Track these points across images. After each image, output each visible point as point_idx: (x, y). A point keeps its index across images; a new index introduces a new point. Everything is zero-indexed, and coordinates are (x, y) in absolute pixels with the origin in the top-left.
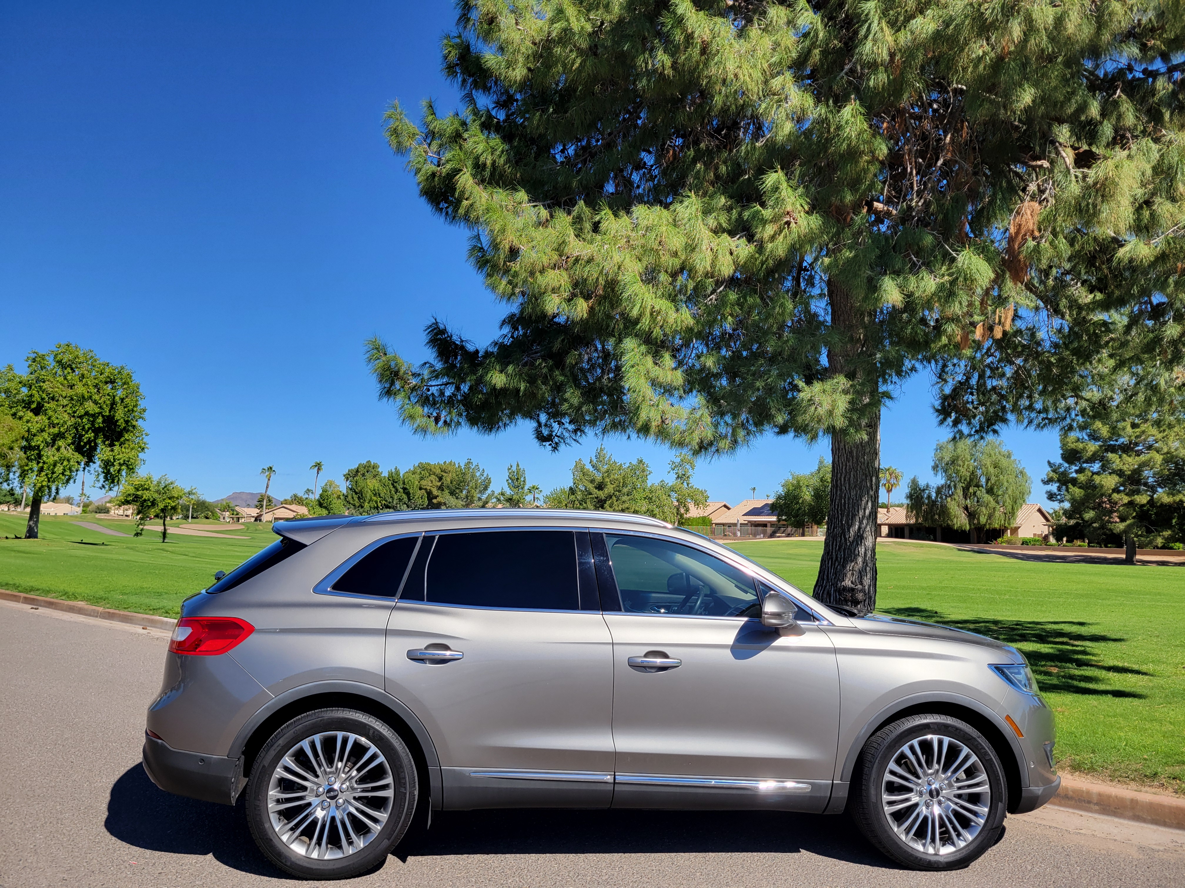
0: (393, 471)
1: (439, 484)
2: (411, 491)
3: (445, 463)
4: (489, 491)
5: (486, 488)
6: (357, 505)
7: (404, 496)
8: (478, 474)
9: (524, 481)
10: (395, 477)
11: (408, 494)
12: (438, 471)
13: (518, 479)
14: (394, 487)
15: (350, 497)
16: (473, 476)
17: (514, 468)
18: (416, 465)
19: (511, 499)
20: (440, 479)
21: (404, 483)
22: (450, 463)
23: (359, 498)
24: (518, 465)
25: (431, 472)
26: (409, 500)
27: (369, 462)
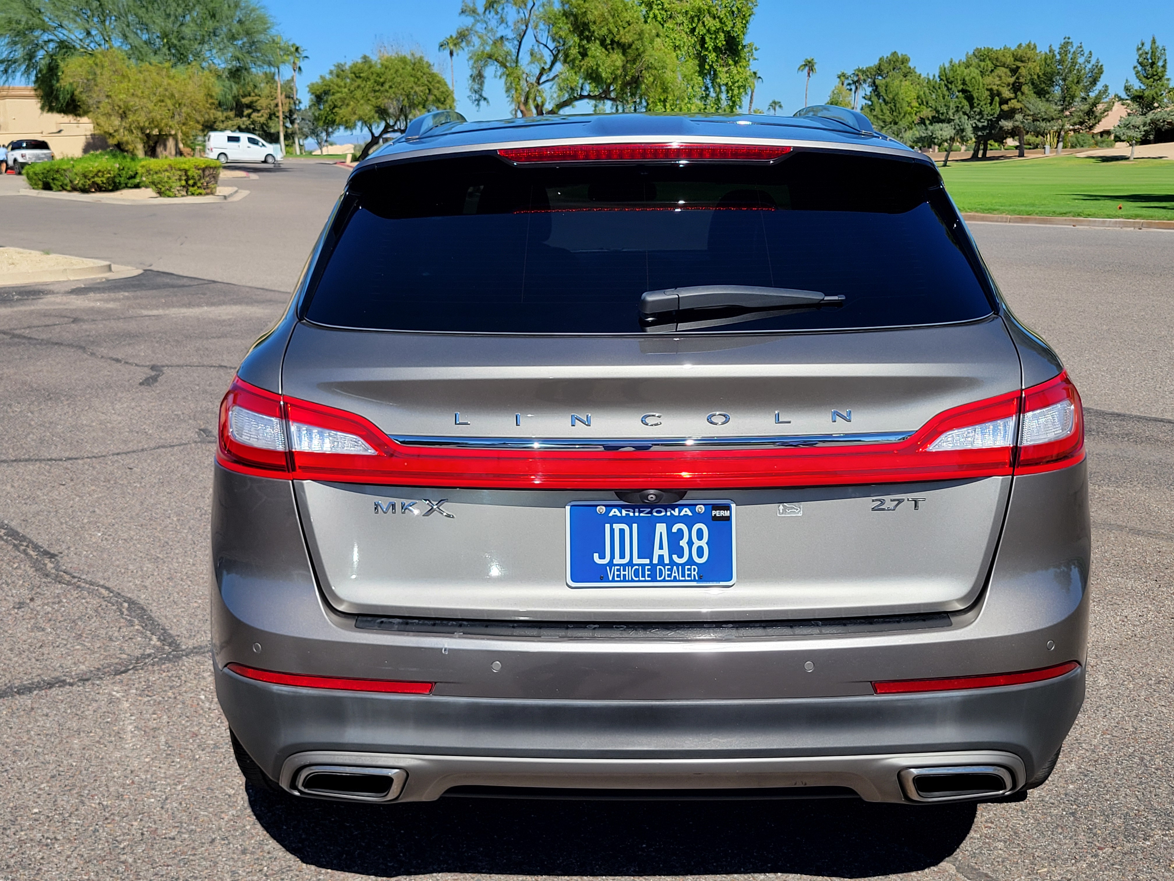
0: (947, 65)
1: (1012, 80)
2: (975, 95)
3: (1020, 46)
4: (1099, 86)
5: (1094, 81)
6: (888, 120)
7: (965, 103)
8: (1081, 60)
9: (1164, 66)
10: (950, 74)
11: (970, 99)
12: (1010, 60)
13: (1153, 64)
14: (949, 89)
15: (877, 109)
16: (1074, 63)
17: (1147, 48)
18: (971, 53)
19: (1141, 97)
20: (1014, 71)
21: (964, 83)
22: (1029, 46)
23: (892, 111)
24: (1154, 42)
25: (997, 64)
26: (972, 106)
27: (894, 54)
